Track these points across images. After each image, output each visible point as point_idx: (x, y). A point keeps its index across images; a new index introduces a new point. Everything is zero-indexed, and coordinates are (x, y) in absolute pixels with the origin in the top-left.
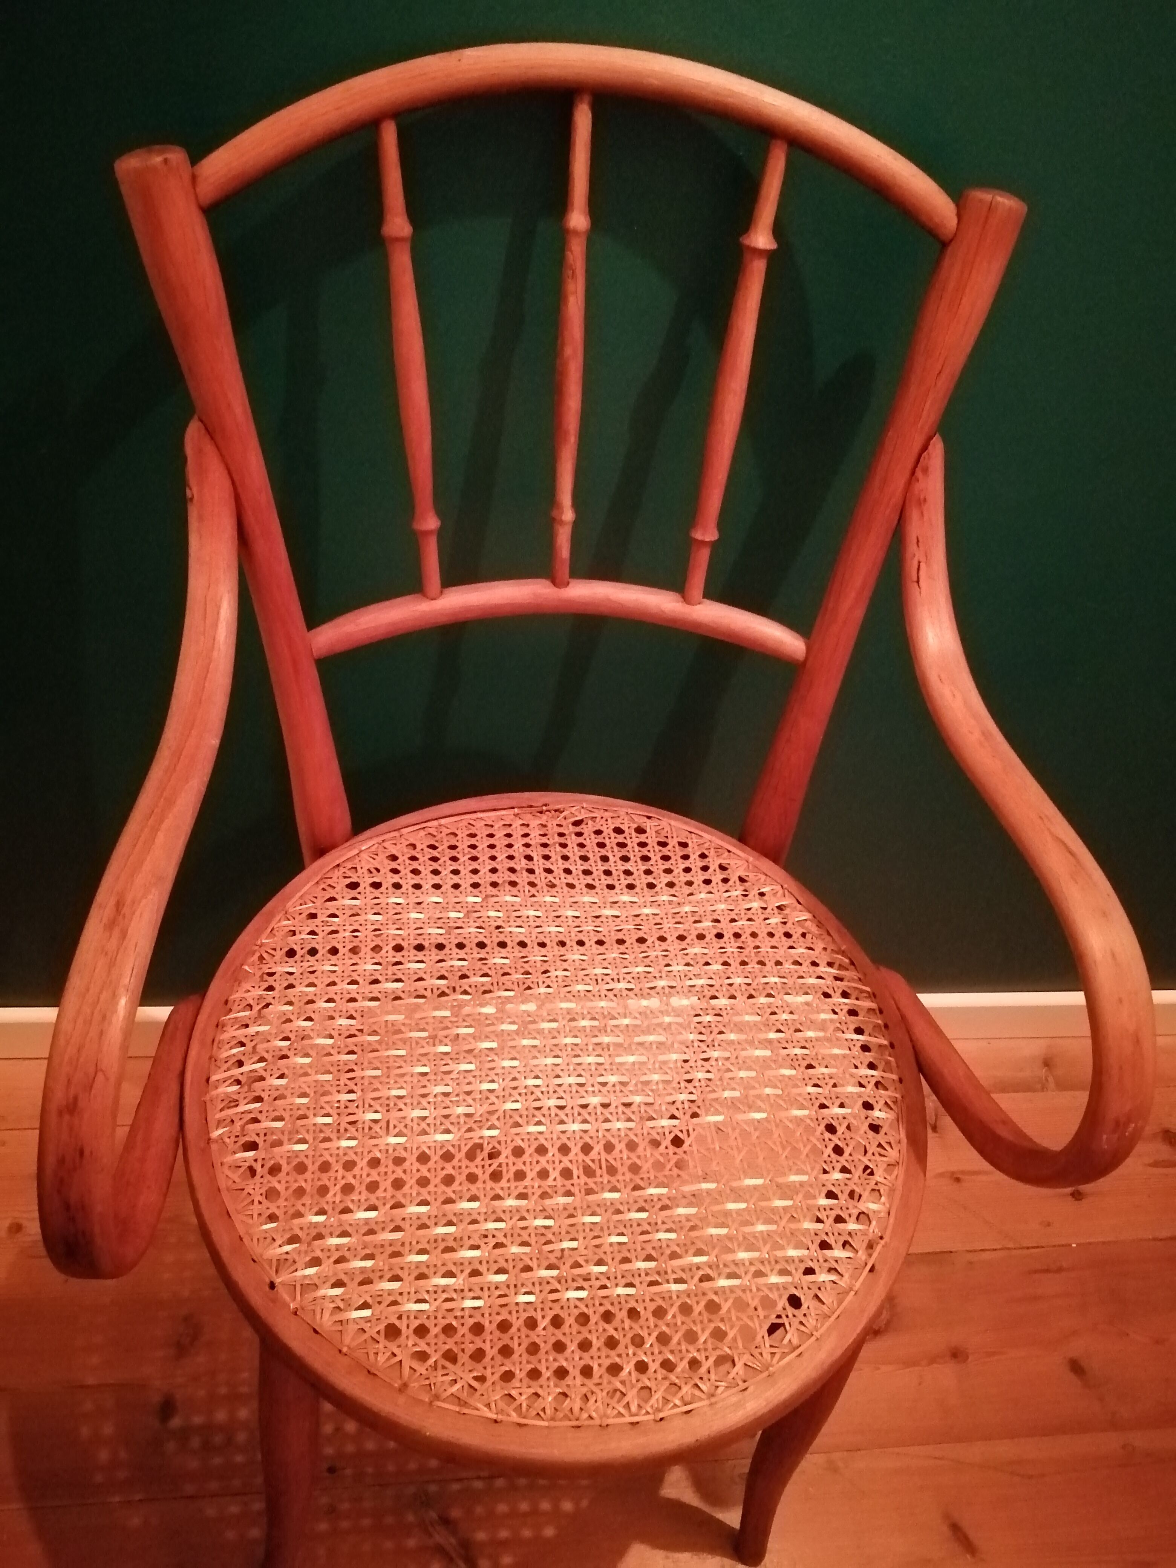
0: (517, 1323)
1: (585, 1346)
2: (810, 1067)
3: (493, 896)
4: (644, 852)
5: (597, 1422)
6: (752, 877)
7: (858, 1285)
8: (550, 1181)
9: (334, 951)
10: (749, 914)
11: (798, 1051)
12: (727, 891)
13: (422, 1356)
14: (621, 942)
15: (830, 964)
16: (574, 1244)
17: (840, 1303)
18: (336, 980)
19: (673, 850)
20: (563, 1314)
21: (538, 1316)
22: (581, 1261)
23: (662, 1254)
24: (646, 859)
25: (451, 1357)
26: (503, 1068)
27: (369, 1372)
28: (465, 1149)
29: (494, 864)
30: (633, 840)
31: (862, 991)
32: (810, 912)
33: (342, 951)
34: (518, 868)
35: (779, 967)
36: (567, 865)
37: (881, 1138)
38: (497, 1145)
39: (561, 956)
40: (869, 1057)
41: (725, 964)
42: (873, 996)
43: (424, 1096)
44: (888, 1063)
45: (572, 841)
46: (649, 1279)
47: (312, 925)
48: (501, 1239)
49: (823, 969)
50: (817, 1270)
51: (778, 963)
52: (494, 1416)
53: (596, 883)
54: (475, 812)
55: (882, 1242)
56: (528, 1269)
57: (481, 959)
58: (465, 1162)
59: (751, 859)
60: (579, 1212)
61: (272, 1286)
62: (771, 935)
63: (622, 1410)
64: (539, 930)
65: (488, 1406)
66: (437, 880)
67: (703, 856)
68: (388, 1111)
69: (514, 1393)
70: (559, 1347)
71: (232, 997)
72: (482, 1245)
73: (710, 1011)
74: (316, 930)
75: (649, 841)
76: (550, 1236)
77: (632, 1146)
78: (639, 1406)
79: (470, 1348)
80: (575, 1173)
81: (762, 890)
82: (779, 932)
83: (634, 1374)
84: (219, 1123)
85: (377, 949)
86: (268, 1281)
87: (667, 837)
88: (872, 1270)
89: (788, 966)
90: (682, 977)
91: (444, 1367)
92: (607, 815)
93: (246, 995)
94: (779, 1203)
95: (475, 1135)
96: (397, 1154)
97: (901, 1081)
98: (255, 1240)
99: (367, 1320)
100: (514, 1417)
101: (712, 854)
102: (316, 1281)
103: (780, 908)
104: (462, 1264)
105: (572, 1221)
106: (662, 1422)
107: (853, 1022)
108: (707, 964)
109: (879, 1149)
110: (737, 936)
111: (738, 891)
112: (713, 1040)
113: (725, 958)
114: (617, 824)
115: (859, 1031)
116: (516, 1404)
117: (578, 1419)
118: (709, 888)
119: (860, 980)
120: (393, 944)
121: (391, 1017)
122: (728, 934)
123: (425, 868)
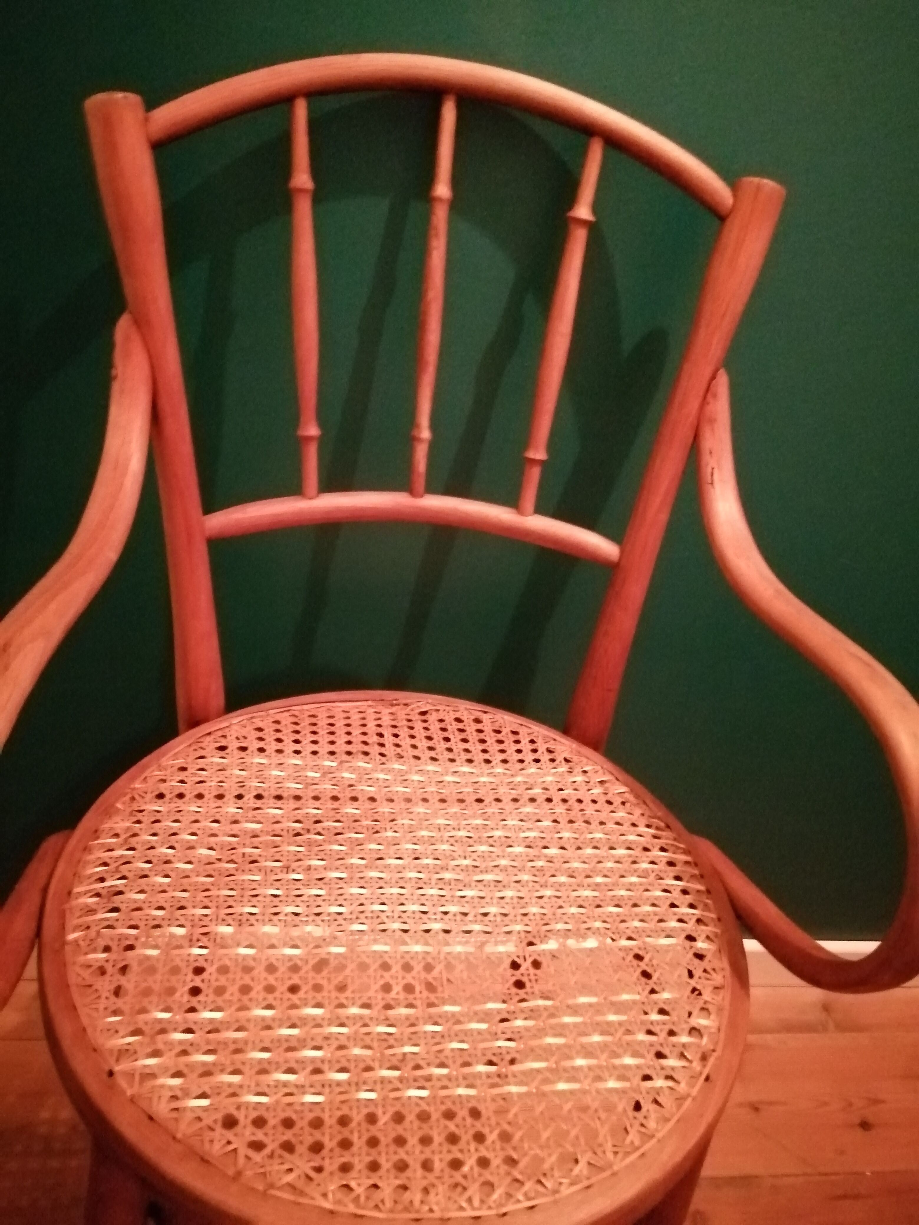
0: (358, 1117)
1: (426, 1141)
2: (635, 905)
3: (347, 762)
4: (482, 736)
5: (437, 1214)
6: (575, 759)
7: (695, 1092)
8: (393, 994)
9: (200, 796)
10: (575, 786)
11: (623, 893)
12: (554, 768)
13: (257, 1146)
14: (461, 801)
15: (648, 826)
16: (415, 1049)
17: (679, 1107)
18: (200, 819)
19: (506, 736)
20: (405, 1112)
21: (379, 1112)
22: (422, 1063)
23: (502, 1060)
24: (482, 741)
25: (288, 1147)
26: (351, 894)
27: (203, 1158)
28: (312, 962)
29: (349, 738)
30: (471, 728)
31: (678, 848)
32: (627, 786)
33: (207, 796)
34: (370, 741)
35: (603, 826)
36: (413, 742)
37: (705, 964)
38: (343, 961)
39: (408, 809)
40: (689, 899)
41: (555, 821)
42: (686, 852)
43: (276, 914)
44: (706, 905)
45: (419, 726)
46: (490, 1081)
47: (182, 776)
48: (343, 1041)
49: (642, 829)
50: (654, 1076)
51: (602, 823)
52: (329, 1206)
53: (439, 757)
54: (334, 702)
55: (715, 1054)
56: (368, 1069)
57: (334, 809)
58: (311, 974)
59: (574, 746)
60: (421, 1021)
61: (111, 1074)
62: (594, 802)
63: (464, 1204)
64: (388, 789)
65: (325, 1195)
66: (297, 747)
67: (532, 742)
68: (240, 925)
69: (353, 1184)
70: (400, 1141)
71: (102, 827)
72: (325, 1046)
73: (542, 858)
74: (186, 779)
75: (485, 729)
76: (392, 1041)
78: (482, 1201)
79: (309, 1140)
80: (418, 989)
81: (584, 769)
82: (602, 800)
83: (476, 1169)
84: (76, 928)
85: (240, 797)
86: (107, 1068)
87: (501, 727)
88: (707, 1079)
89: (611, 826)
90: (517, 830)
91: (281, 1156)
92: (447, 708)
93: (115, 826)
94: (614, 1018)
95: (322, 952)
96: (245, 963)
97: (719, 919)
98: (98, 1031)
99: (205, 1109)
100: (352, 1208)
101: (540, 741)
102: (156, 1071)
103: (601, 782)
104: (304, 1062)
105: (413, 1029)
106: (506, 1218)
107: (672, 871)
108: (539, 821)
109: (705, 974)
110: (564, 801)
111: (564, 768)
112: (546, 882)
113: (555, 817)
114: (458, 715)
115: (678, 878)
116: (353, 1195)
117: (418, 1211)
118: (539, 765)
119: (675, 839)
120: (255, 793)
121: (248, 850)
122: (556, 799)
123: (288, 738)
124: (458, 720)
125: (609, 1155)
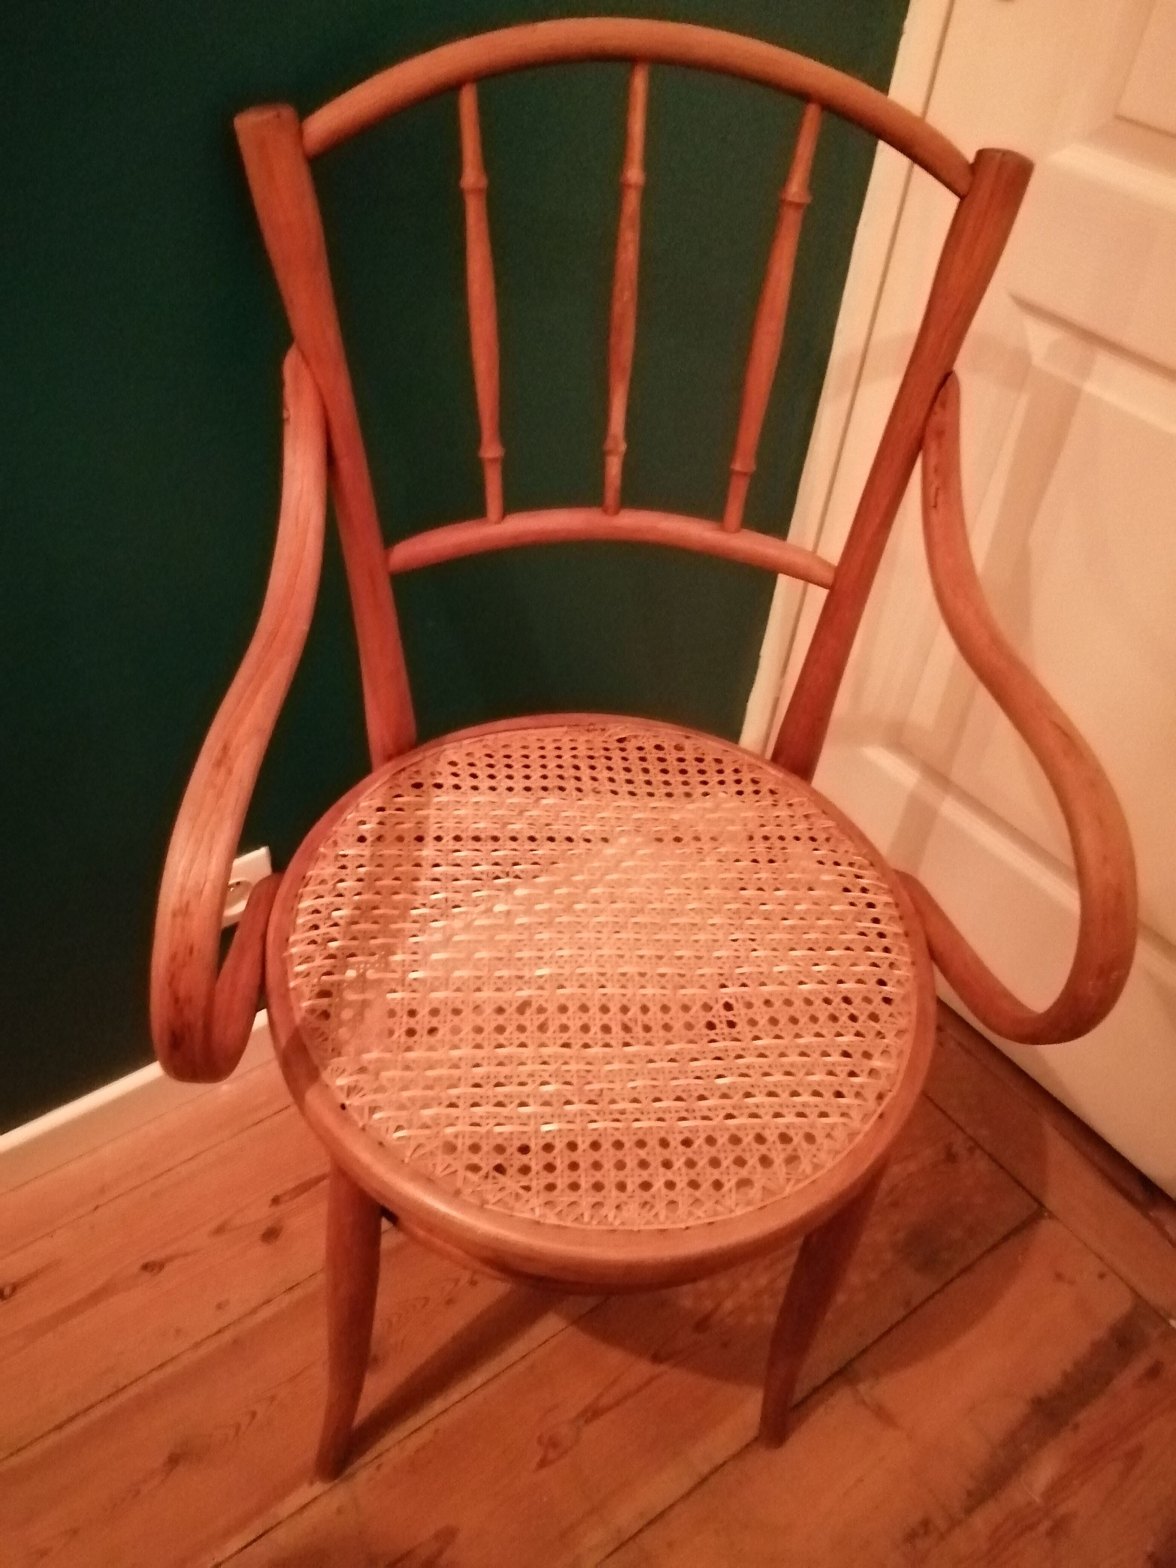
0: (560, 1145)
1: (620, 1165)
2: (829, 948)
3: (543, 799)
4: (683, 766)
5: (628, 1227)
6: (781, 789)
7: (867, 1127)
8: (591, 1034)
9: (400, 839)
10: (778, 821)
11: (818, 935)
12: (757, 801)
13: (475, 1168)
14: (660, 840)
15: (851, 865)
16: (611, 1086)
17: (851, 1141)
18: (402, 863)
19: (709, 765)
20: (601, 1141)
21: (579, 1141)
22: (617, 1099)
23: (691, 1096)
24: (683, 772)
25: (500, 1169)
27: (428, 1178)
28: (515, 1005)
29: (544, 772)
30: (672, 756)
31: (880, 888)
32: (833, 820)
33: (406, 839)
34: (566, 775)
36: (611, 774)
37: (892, 1008)
38: (544, 1003)
40: (884, 942)
41: (755, 861)
42: (889, 892)
44: (902, 948)
45: (616, 755)
46: (678, 1115)
47: (380, 817)
48: (546, 1078)
49: (844, 868)
50: (830, 1113)
52: (535, 1218)
53: (637, 791)
54: (528, 729)
55: (891, 1094)
56: (568, 1103)
57: (532, 850)
58: (515, 1016)
59: (782, 776)
60: (617, 1060)
61: (343, 1107)
62: (797, 838)
63: (652, 1219)
64: (584, 828)
65: (532, 1210)
66: (493, 783)
67: (736, 771)
69: (557, 1201)
70: (597, 1166)
71: (310, 873)
72: (529, 1082)
73: (739, 900)
74: (385, 821)
75: (687, 757)
76: (590, 1078)
77: (665, 1009)
78: (667, 1217)
79: (518, 1164)
80: (614, 1029)
81: (790, 801)
82: (805, 836)
83: (664, 1191)
84: (297, 975)
85: (439, 839)
86: (339, 1102)
87: (703, 754)
88: (881, 1116)
90: (715, 871)
91: (494, 1178)
92: (647, 733)
93: (322, 872)
96: (454, 1006)
97: (913, 963)
98: (329, 1069)
99: (428, 1137)
100: (555, 1220)
101: (745, 769)
103: (807, 816)
104: (511, 1096)
105: (609, 1067)
106: (688, 1231)
107: (871, 913)
108: (738, 861)
109: (890, 1018)
110: (766, 838)
111: (769, 800)
112: (741, 924)
113: (754, 856)
114: (658, 741)
115: (876, 921)
116: (558, 1209)
117: (611, 1224)
118: (742, 797)
119: (878, 879)
120: (453, 835)
121: (450, 895)
122: (758, 836)
123: (483, 773)
125: (782, 1181)
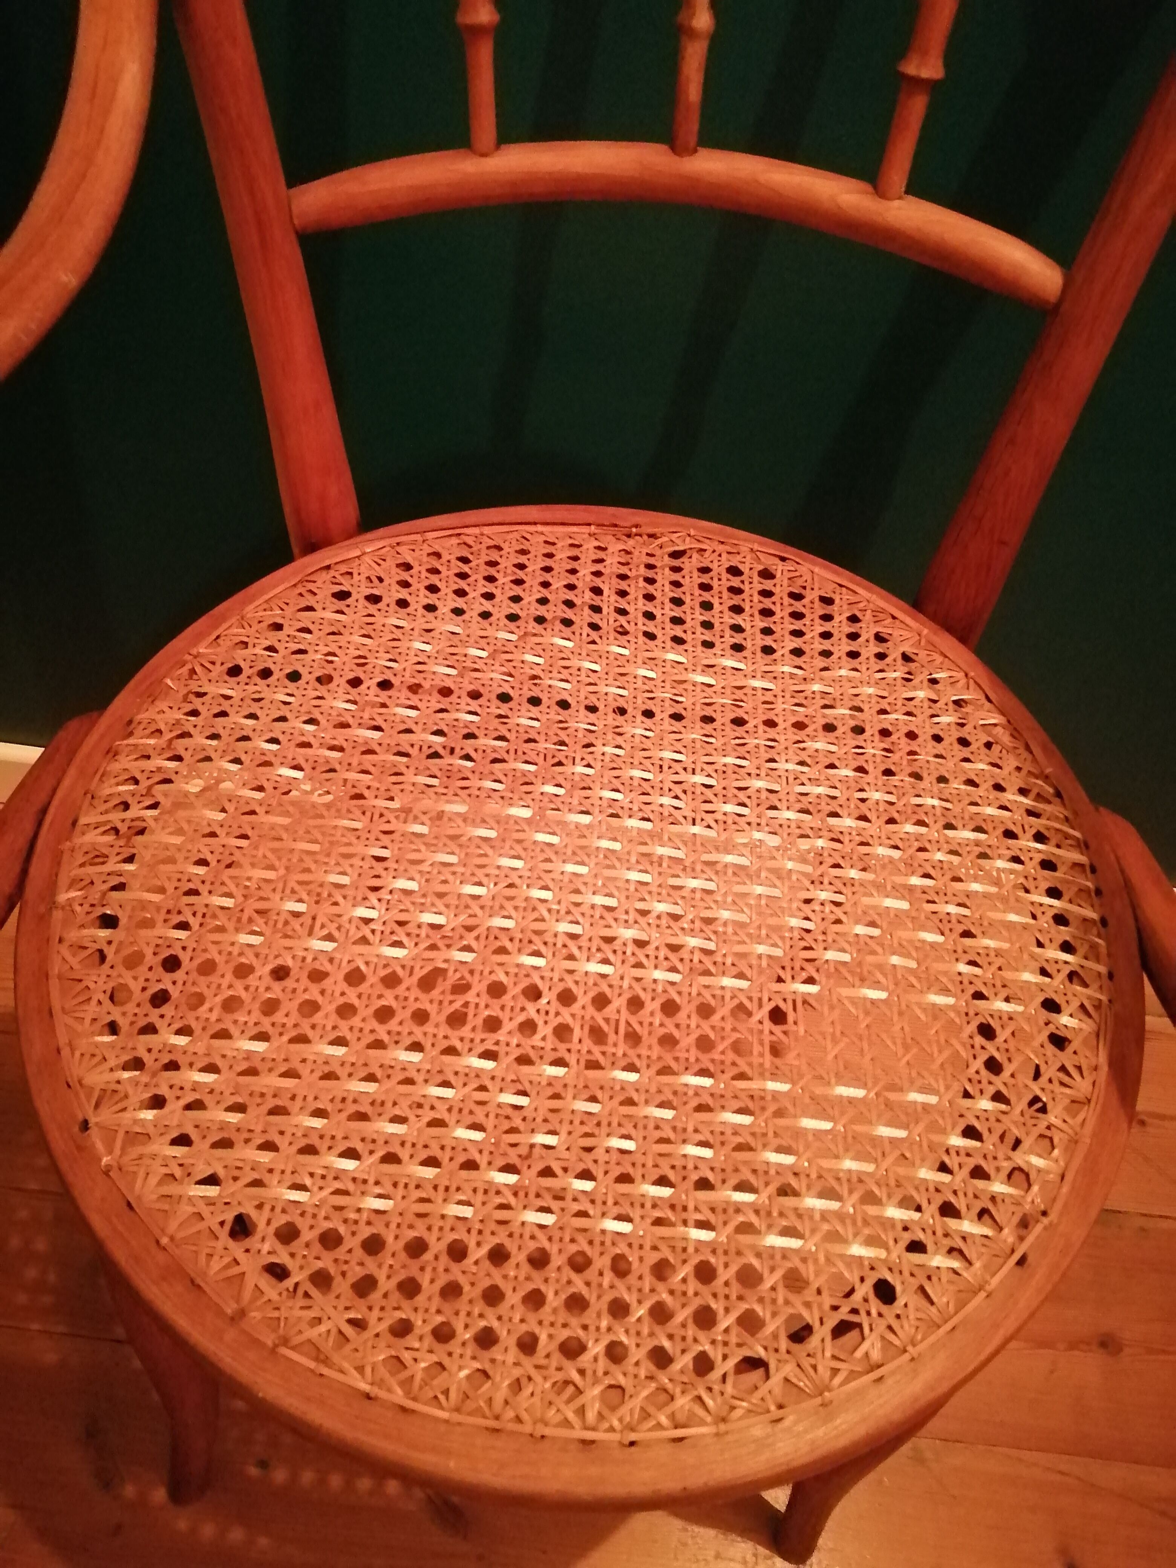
0: (437, 1246)
1: (535, 1300)
2: (967, 934)
3: (535, 635)
4: (767, 603)
5: (527, 1428)
6: (923, 656)
7: (995, 1281)
8: (536, 1040)
9: (294, 676)
10: (910, 706)
11: (952, 909)
12: (880, 671)
13: (278, 1272)
14: (708, 720)
15: (1023, 792)
16: (551, 1140)
17: (961, 1305)
18: (288, 715)
19: (811, 607)
20: (511, 1246)
21: (471, 1241)
22: (556, 1168)
23: (684, 1178)
24: (767, 613)
25: (322, 1279)
26: (499, 867)
27: (192, 1281)
28: (419, 973)
29: (545, 593)
30: (753, 586)
31: (1067, 836)
32: (1003, 713)
33: (305, 677)
34: (578, 601)
35: (942, 785)
36: (649, 607)
37: (1066, 1058)
38: (468, 976)
39: (618, 727)
40: (1064, 933)
41: (861, 770)
42: (1083, 846)
43: (375, 889)
44: (1093, 947)
45: (664, 577)
46: (657, 1214)
47: (272, 638)
48: (441, 1113)
49: (1011, 796)
50: (930, 1247)
51: (942, 779)
52: (364, 1387)
53: (688, 637)
54: (535, 524)
55: (1045, 1221)
56: (471, 1165)
57: (500, 716)
58: (415, 992)
59: (925, 631)
60: (570, 1092)
61: (85, 1126)
63: (571, 1416)
64: (592, 688)
65: (360, 1369)
66: (460, 603)
67: (853, 619)
68: (317, 902)
69: (407, 1356)
70: (493, 1296)
71: (138, 717)
72: (412, 1118)
73: (824, 833)
74: (277, 645)
75: (776, 590)
76: (517, 1122)
77: (670, 1008)
78: (601, 1416)
79: (356, 1272)
80: (577, 1034)
81: (934, 676)
82: (951, 737)
83: (603, 1363)
84: (73, 884)
85: (355, 682)
86: (80, 1118)
87: (804, 588)
88: (1021, 1262)
89: (957, 785)
90: (791, 780)
91: (307, 1295)
92: (721, 548)
93: (158, 717)
94: (885, 1131)
95: (438, 959)
96: (317, 965)
97: (1111, 976)
98: (77, 1054)
99: (210, 1202)
100: (398, 1396)
101: (867, 618)
102: (151, 1130)
103: (957, 703)
104: (374, 1141)
105: (556, 1104)
106: (633, 1449)
107: (1047, 879)
108: (832, 766)
109: (1061, 1075)
110: (885, 733)
111: (898, 672)
112: (823, 875)
113: (860, 762)
114: (735, 562)
115: (1054, 893)
117: (497, 1417)
118: (855, 663)
119: (1067, 820)
120: (380, 678)
121: (353, 776)
122: (872, 729)
123: (447, 584)
124: (734, 571)
125: (824, 1372)
